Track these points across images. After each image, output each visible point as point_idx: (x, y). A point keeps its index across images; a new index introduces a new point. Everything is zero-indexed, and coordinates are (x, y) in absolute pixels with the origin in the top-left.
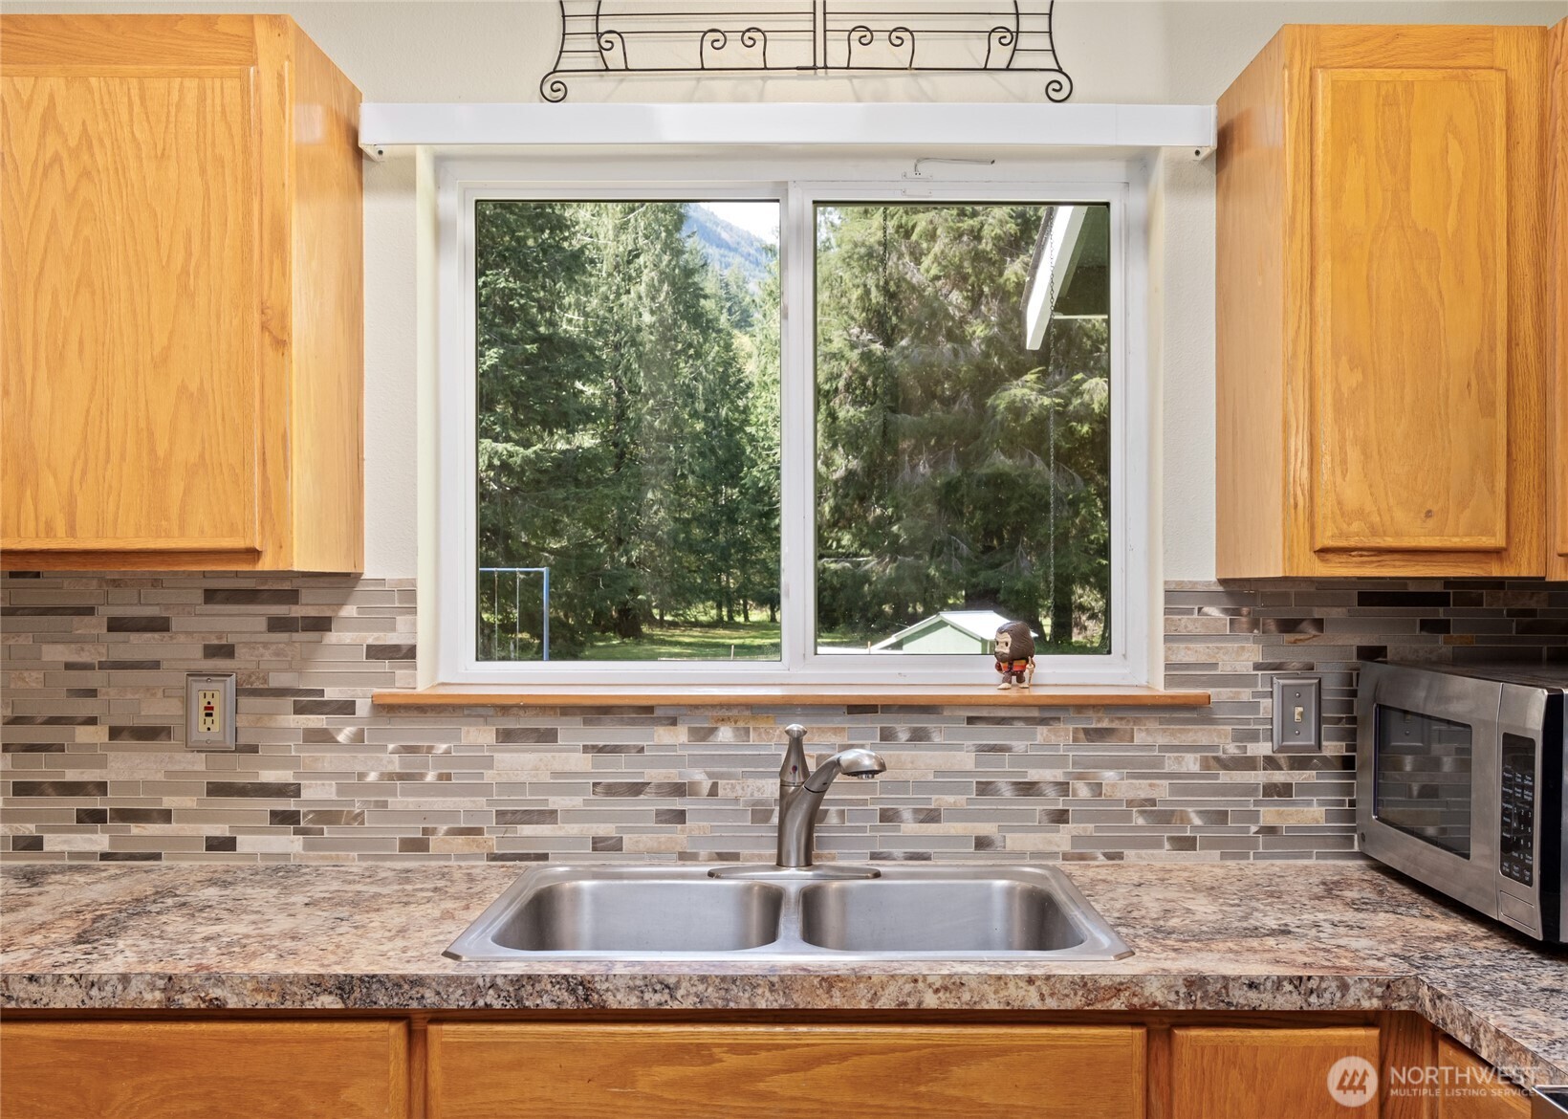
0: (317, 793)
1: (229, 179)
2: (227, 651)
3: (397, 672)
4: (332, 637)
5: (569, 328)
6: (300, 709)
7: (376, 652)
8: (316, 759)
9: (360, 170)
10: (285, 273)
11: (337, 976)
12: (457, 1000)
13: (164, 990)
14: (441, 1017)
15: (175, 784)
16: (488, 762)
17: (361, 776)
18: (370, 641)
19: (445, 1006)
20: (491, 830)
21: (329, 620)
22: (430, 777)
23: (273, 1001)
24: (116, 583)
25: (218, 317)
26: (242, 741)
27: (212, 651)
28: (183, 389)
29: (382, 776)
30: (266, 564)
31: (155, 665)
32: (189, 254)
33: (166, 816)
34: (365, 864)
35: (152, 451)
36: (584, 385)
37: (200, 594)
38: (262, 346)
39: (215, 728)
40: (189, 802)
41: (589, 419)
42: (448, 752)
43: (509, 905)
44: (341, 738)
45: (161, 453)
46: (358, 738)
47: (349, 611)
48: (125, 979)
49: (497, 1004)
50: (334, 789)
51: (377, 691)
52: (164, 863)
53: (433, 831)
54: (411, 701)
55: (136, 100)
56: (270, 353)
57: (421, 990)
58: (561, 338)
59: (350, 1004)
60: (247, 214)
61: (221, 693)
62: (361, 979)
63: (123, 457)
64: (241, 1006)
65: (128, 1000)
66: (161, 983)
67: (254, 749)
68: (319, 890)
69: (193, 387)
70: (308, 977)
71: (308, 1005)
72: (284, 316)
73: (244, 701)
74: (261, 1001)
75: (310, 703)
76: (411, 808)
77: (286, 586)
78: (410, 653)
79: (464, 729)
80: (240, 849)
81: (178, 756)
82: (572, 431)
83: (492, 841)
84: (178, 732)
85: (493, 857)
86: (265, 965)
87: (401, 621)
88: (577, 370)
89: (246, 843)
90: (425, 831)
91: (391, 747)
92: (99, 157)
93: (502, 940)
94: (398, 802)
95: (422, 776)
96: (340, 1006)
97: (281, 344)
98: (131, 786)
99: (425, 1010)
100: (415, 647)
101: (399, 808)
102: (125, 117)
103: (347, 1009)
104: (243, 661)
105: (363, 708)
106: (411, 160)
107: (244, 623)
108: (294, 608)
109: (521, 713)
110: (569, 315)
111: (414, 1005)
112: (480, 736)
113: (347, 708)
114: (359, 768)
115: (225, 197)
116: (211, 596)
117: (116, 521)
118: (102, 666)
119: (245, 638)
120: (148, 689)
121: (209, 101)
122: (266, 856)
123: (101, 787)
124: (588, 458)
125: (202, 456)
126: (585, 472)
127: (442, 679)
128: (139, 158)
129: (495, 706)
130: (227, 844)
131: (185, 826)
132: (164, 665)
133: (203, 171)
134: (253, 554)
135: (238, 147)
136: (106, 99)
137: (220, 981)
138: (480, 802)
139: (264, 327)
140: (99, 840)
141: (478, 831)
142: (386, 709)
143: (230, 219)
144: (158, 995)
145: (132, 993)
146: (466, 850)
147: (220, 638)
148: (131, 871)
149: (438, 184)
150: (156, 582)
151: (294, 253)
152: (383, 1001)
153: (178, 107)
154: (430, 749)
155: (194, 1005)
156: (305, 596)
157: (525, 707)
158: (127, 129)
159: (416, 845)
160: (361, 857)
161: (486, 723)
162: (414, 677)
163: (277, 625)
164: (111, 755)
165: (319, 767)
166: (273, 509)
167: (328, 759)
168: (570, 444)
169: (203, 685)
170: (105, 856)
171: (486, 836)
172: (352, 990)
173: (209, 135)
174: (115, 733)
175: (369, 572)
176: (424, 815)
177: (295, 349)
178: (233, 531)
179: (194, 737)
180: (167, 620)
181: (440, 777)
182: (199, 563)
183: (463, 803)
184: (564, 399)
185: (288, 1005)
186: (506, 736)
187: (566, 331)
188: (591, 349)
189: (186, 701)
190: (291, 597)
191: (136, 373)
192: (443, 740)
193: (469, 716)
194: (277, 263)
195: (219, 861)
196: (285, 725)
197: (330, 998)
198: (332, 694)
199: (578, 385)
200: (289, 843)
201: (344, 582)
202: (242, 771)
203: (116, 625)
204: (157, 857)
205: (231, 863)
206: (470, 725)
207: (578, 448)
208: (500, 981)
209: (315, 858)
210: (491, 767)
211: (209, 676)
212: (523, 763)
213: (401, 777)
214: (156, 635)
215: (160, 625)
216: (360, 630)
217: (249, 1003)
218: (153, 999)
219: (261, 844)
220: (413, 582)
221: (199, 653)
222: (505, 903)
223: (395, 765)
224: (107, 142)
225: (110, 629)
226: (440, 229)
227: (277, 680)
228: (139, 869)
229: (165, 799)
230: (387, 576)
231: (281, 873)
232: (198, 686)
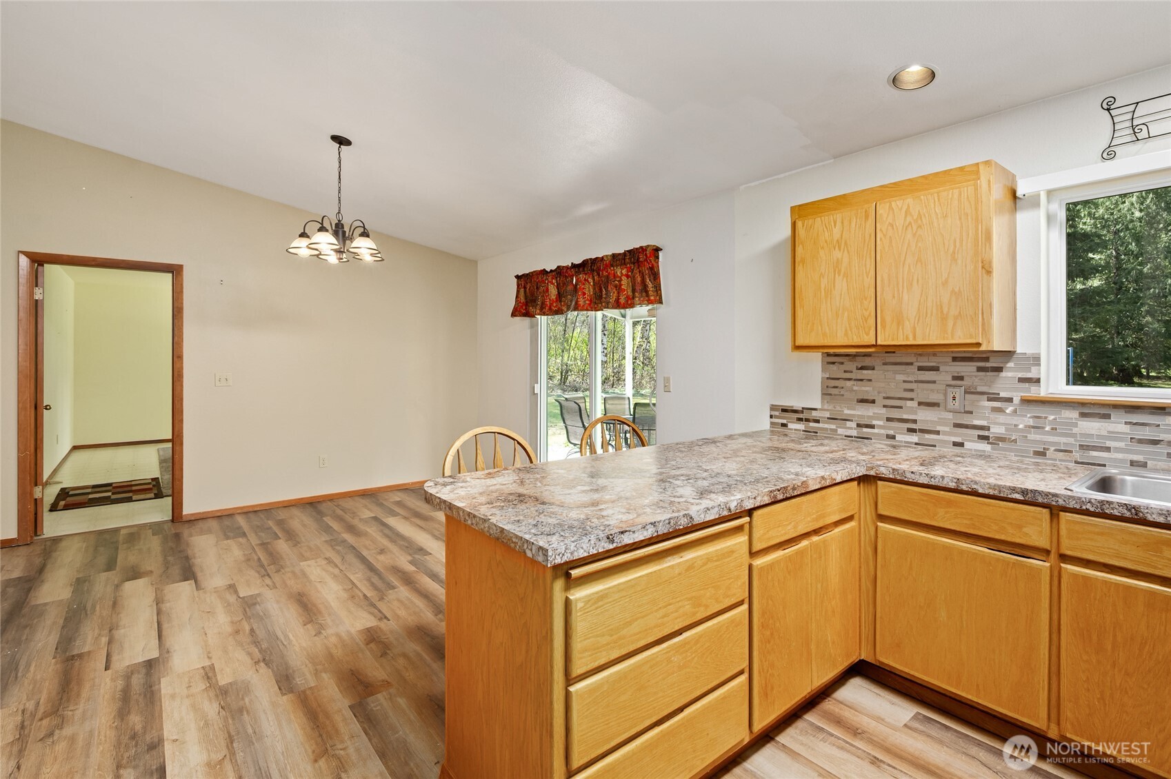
0: (996, 430)
1: (970, 220)
2: (961, 378)
3: (1032, 388)
4: (1003, 374)
5: (1084, 227)
6: (989, 400)
7: (1021, 380)
8: (996, 418)
9: (1015, 203)
10: (991, 248)
11: (1021, 488)
12: (1072, 504)
13: (956, 483)
14: (1065, 509)
15: (942, 422)
16: (1076, 425)
17: (1016, 426)
18: (1020, 376)
19: (1068, 506)
20: (1076, 452)
21: (1002, 367)
22: (1048, 428)
23: (996, 493)
24: (920, 355)
25: (966, 266)
26: (966, 409)
27: (955, 378)
28: (953, 291)
29: (1026, 426)
30: (983, 348)
31: (934, 382)
32: (955, 246)
33: (938, 433)
34: (1017, 458)
35: (942, 312)
36: (1093, 255)
37: (951, 358)
38: (982, 274)
39: (956, 404)
40: (947, 429)
41: (1098, 271)
42: (1055, 419)
43: (1091, 479)
44: (1008, 411)
45: (945, 312)
46: (1015, 411)
47: (1011, 365)
48: (943, 477)
49: (1092, 509)
50: (1004, 429)
51: (1023, 394)
52: (937, 448)
53: (1048, 449)
54: (1039, 399)
55: (936, 200)
56: (985, 275)
57: (1057, 499)
58: (1080, 233)
59: (1027, 499)
60: (977, 230)
61: (959, 393)
62: (1031, 491)
63: (932, 315)
64: (984, 492)
65: (944, 484)
66: (955, 480)
67: (971, 413)
68: (1001, 464)
69: (957, 290)
70: (1010, 487)
71: (1009, 496)
72: (990, 263)
73: (967, 395)
74: (992, 492)
75: (994, 398)
76: (1038, 439)
77: (984, 356)
78: (1038, 381)
79: (1063, 411)
80: (965, 447)
81: (942, 413)
82: (1086, 278)
83: (1077, 455)
84: (941, 405)
85: (1076, 462)
86: (992, 481)
87: (1034, 369)
88: (1090, 247)
89: (968, 445)
90: (1044, 449)
91: (1029, 415)
92: (924, 220)
93: (1091, 488)
94: (1032, 436)
95: (1043, 428)
96: (1023, 498)
97: (989, 272)
98: (926, 421)
99: (1058, 506)
100: (1040, 379)
101: (1032, 439)
102: (933, 206)
103: (1025, 500)
104: (966, 382)
105: (1016, 400)
106: (1039, 196)
107: (968, 369)
108: (987, 363)
109: (1092, 406)
110: (1084, 221)
111: (1054, 503)
112: (1073, 414)
113: (1010, 400)
114: (1015, 423)
115: (968, 226)
116: (955, 359)
117: (929, 334)
118: (916, 382)
119: (968, 374)
120: (932, 390)
121: (962, 195)
122: (976, 450)
123: (915, 421)
124: (1097, 292)
125: (960, 313)
126: (1095, 299)
127: (1050, 392)
128: (937, 218)
129: (1078, 403)
130: (961, 445)
131: (945, 437)
132: (937, 382)
133: (960, 219)
134: (979, 344)
135: (973, 209)
136: (926, 201)
137: (976, 483)
138: (1071, 440)
139: (983, 267)
140: (914, 438)
141: (1071, 452)
142: (1026, 402)
143: (970, 234)
144: (954, 484)
145: (945, 482)
146: (1064, 458)
147: (958, 373)
148: (926, 449)
149: (1049, 201)
150: (934, 355)
151: (994, 240)
152: (1040, 500)
153: (951, 199)
154: (1046, 418)
155: (967, 489)
156: (991, 359)
157: (1094, 404)
158: (933, 210)
159: (1042, 454)
160: (1015, 455)
161: (1074, 409)
162: (1039, 390)
163: (980, 369)
164: (919, 411)
165: (997, 421)
166: (986, 329)
167: (1001, 418)
168: (1085, 285)
169: (951, 389)
170: (916, 444)
171: (1074, 453)
172: (1027, 494)
173: (962, 206)
174: (920, 404)
175: (1019, 350)
176: (1045, 443)
177: (995, 274)
178: (971, 337)
179: (949, 407)
180: (938, 367)
181: (1052, 429)
182: (958, 348)
183: (1063, 440)
184: (1081, 263)
185: (1002, 495)
186: (1083, 415)
187: (1082, 229)
188: (1099, 236)
189: (945, 395)
190: (987, 359)
191: (936, 287)
192: (1052, 414)
193: (1065, 406)
194: (988, 245)
195: (958, 450)
196: (984, 405)
197: (1019, 495)
198: (1003, 395)
199: (1091, 255)
200: (985, 447)
201: (1008, 354)
202: (966, 420)
203: (920, 369)
204: (935, 446)
205: (962, 451)
206: (1066, 409)
207: (1091, 286)
208: (1092, 501)
209: (995, 454)
210: (1077, 427)
211: (954, 386)
212: (1093, 427)
213: (1033, 427)
214: (935, 372)
215: (936, 369)
216: (1016, 371)
217: (987, 492)
218: (952, 485)
219: (973, 445)
220: (1039, 354)
221: (950, 378)
222: (1088, 478)
223: (1031, 422)
224: (927, 216)
225: (918, 370)
226: (1050, 219)
227: (980, 389)
228: (929, 449)
229: (938, 427)
230: (1027, 352)
231: (982, 456)
232: (950, 390)
